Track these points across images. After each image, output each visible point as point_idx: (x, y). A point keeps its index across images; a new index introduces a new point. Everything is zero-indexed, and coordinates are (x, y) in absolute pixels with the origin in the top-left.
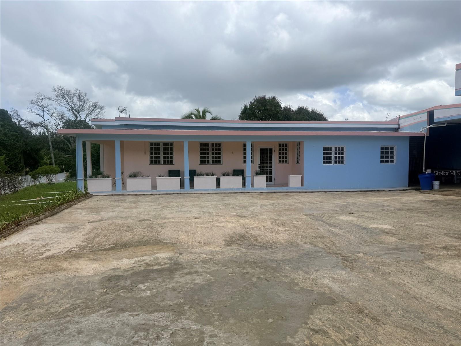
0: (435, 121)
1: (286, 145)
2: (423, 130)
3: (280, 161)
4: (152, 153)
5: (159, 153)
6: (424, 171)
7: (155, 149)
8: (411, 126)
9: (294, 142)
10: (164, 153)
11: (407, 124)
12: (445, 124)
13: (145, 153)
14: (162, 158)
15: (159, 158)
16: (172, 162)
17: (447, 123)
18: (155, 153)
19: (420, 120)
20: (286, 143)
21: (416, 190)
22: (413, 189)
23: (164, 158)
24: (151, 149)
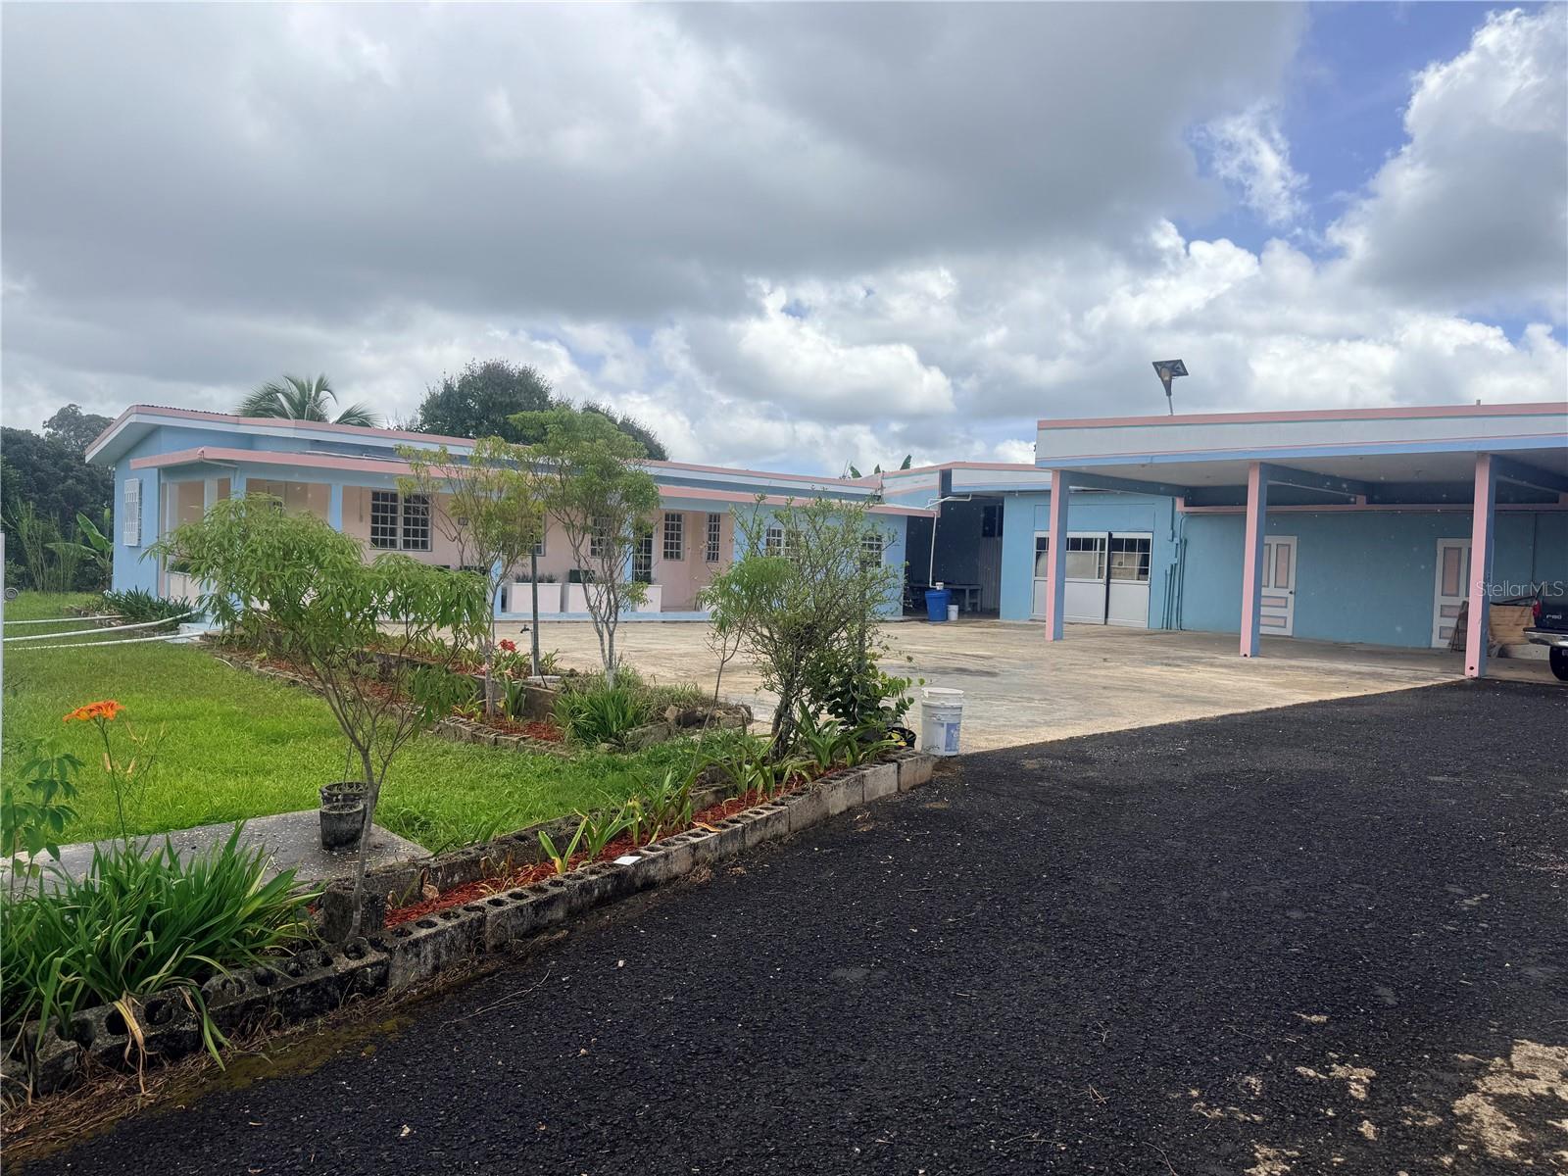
0: (953, 491)
1: (679, 518)
2: (929, 506)
3: (666, 555)
4: (375, 520)
5: (394, 521)
6: (930, 585)
7: (385, 509)
8: (907, 496)
9: (696, 513)
10: (407, 522)
11: (899, 489)
12: (968, 496)
13: (361, 519)
14: (400, 532)
15: (393, 532)
16: (424, 545)
17: (973, 496)
18: (384, 521)
19: (924, 484)
20: (679, 513)
21: (923, 621)
22: (916, 620)
23: (406, 533)
24: (375, 508)
